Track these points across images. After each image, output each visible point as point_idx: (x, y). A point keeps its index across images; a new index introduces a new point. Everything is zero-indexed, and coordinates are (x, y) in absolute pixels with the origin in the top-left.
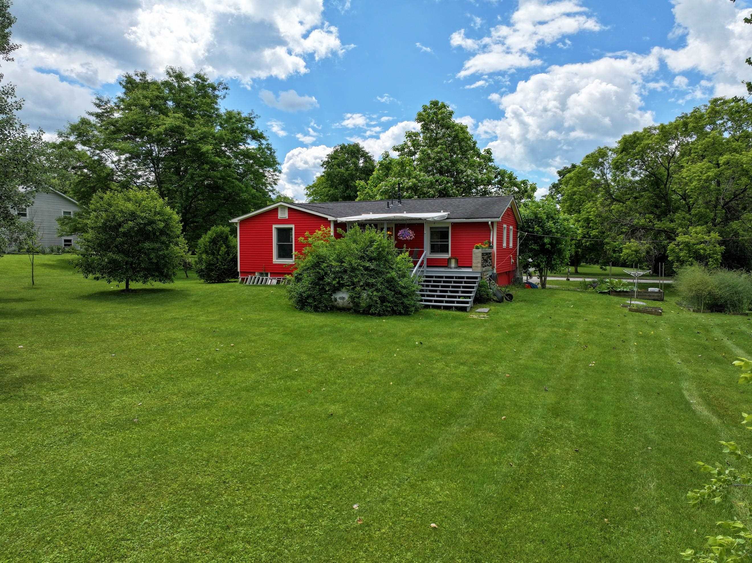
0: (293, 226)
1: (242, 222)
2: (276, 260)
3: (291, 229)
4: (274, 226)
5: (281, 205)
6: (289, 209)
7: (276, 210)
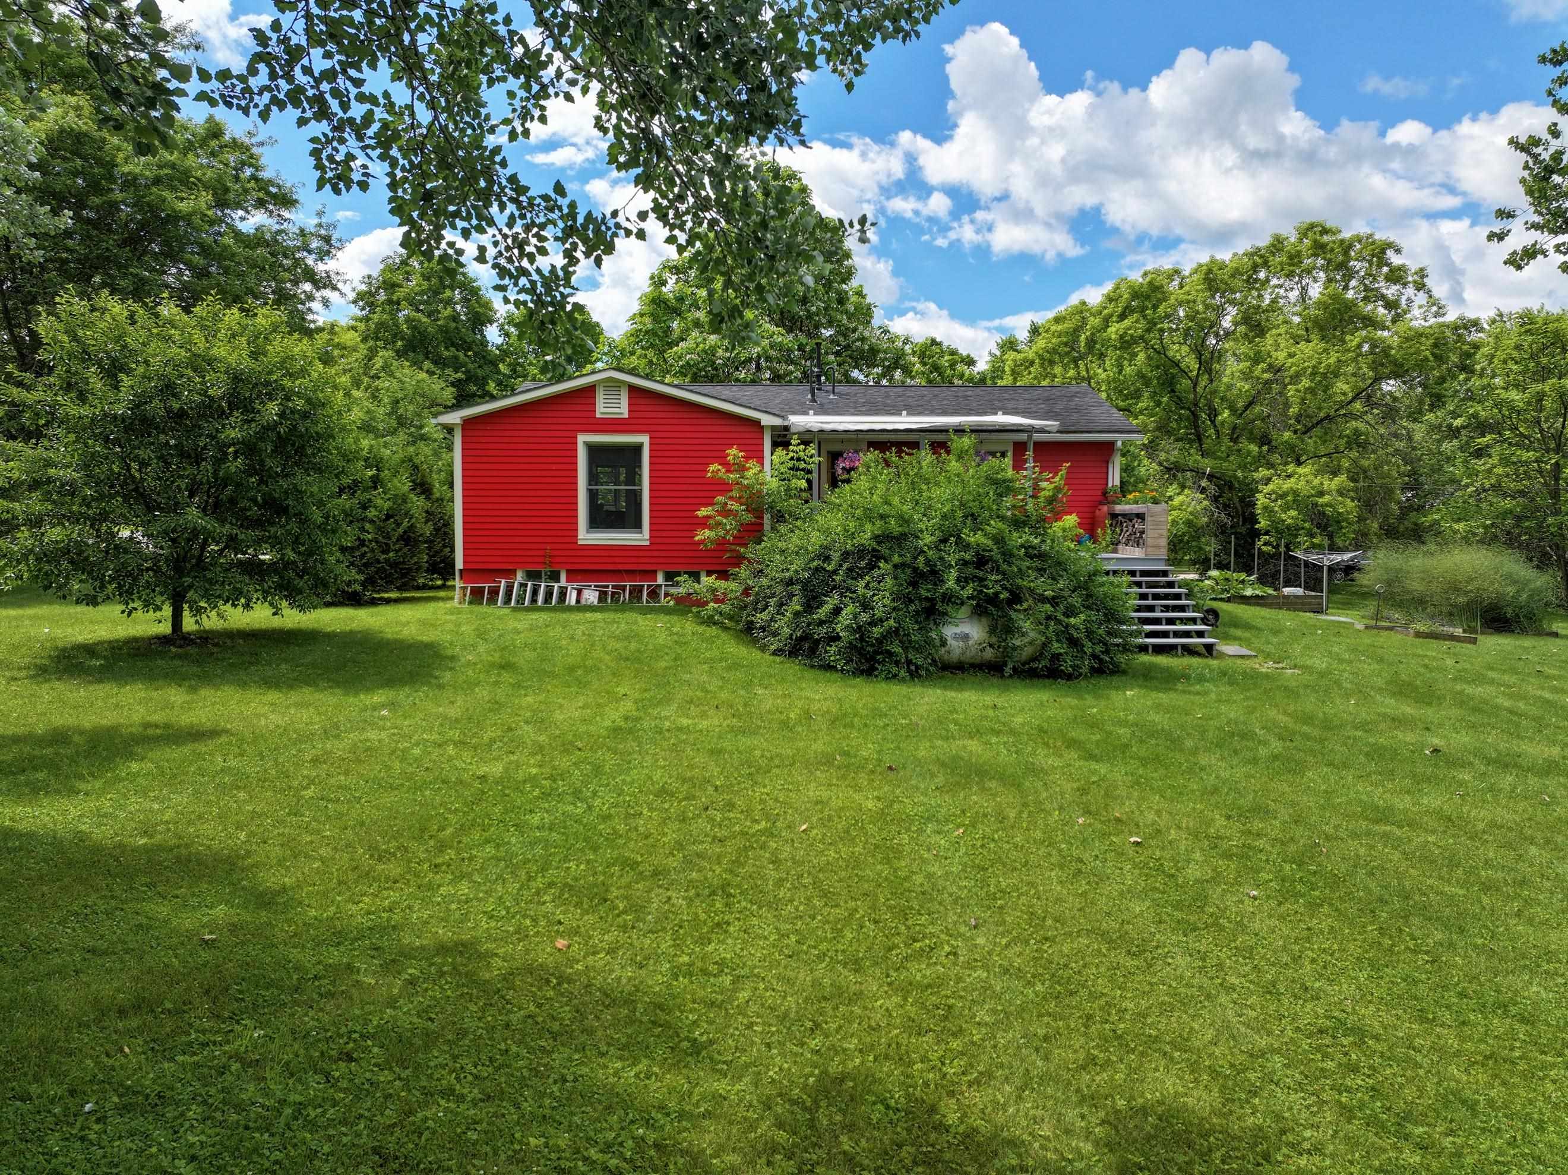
0: (644, 439)
1: (468, 424)
2: (586, 536)
3: (637, 449)
4: (582, 439)
5: (611, 379)
6: (633, 389)
7: (589, 391)
